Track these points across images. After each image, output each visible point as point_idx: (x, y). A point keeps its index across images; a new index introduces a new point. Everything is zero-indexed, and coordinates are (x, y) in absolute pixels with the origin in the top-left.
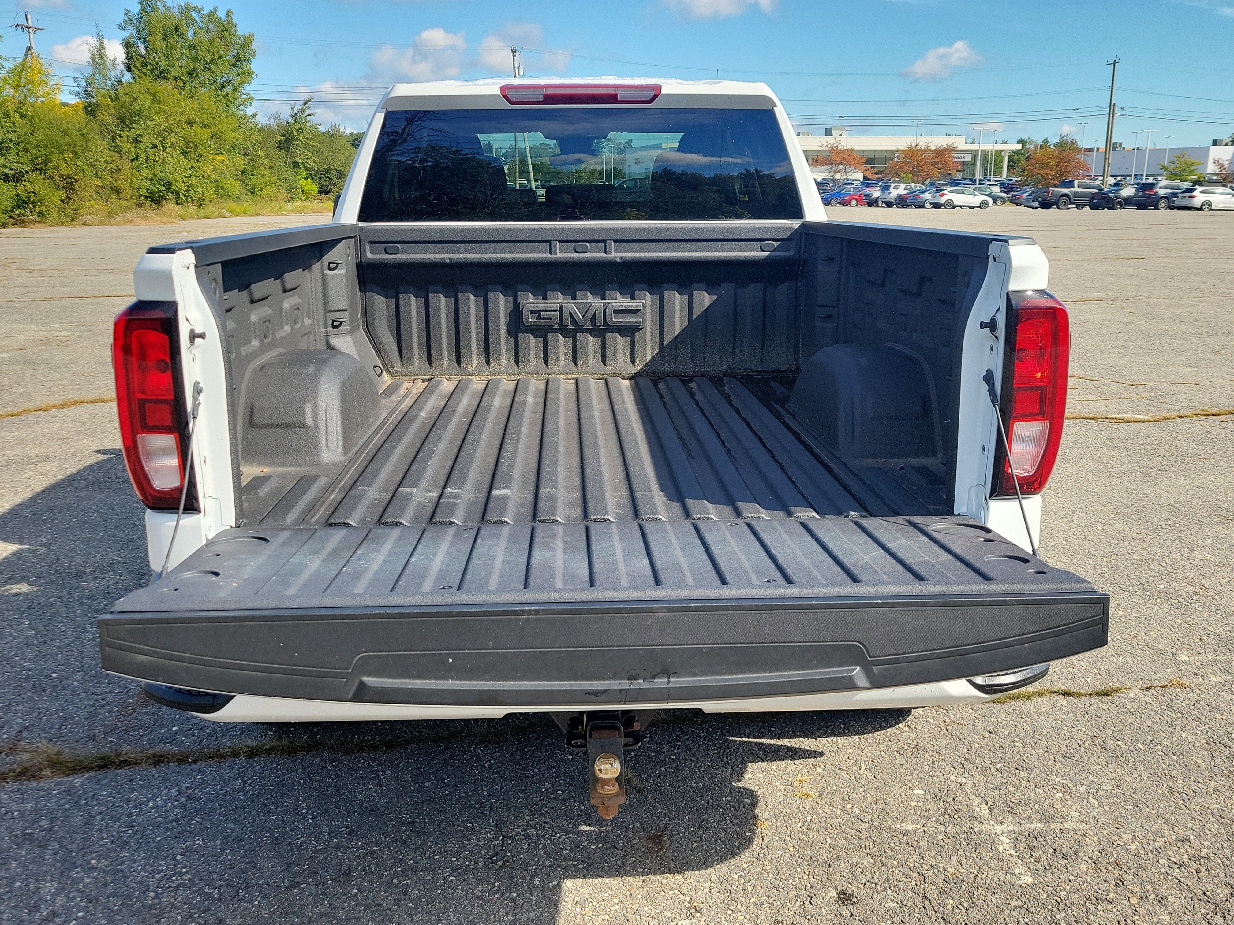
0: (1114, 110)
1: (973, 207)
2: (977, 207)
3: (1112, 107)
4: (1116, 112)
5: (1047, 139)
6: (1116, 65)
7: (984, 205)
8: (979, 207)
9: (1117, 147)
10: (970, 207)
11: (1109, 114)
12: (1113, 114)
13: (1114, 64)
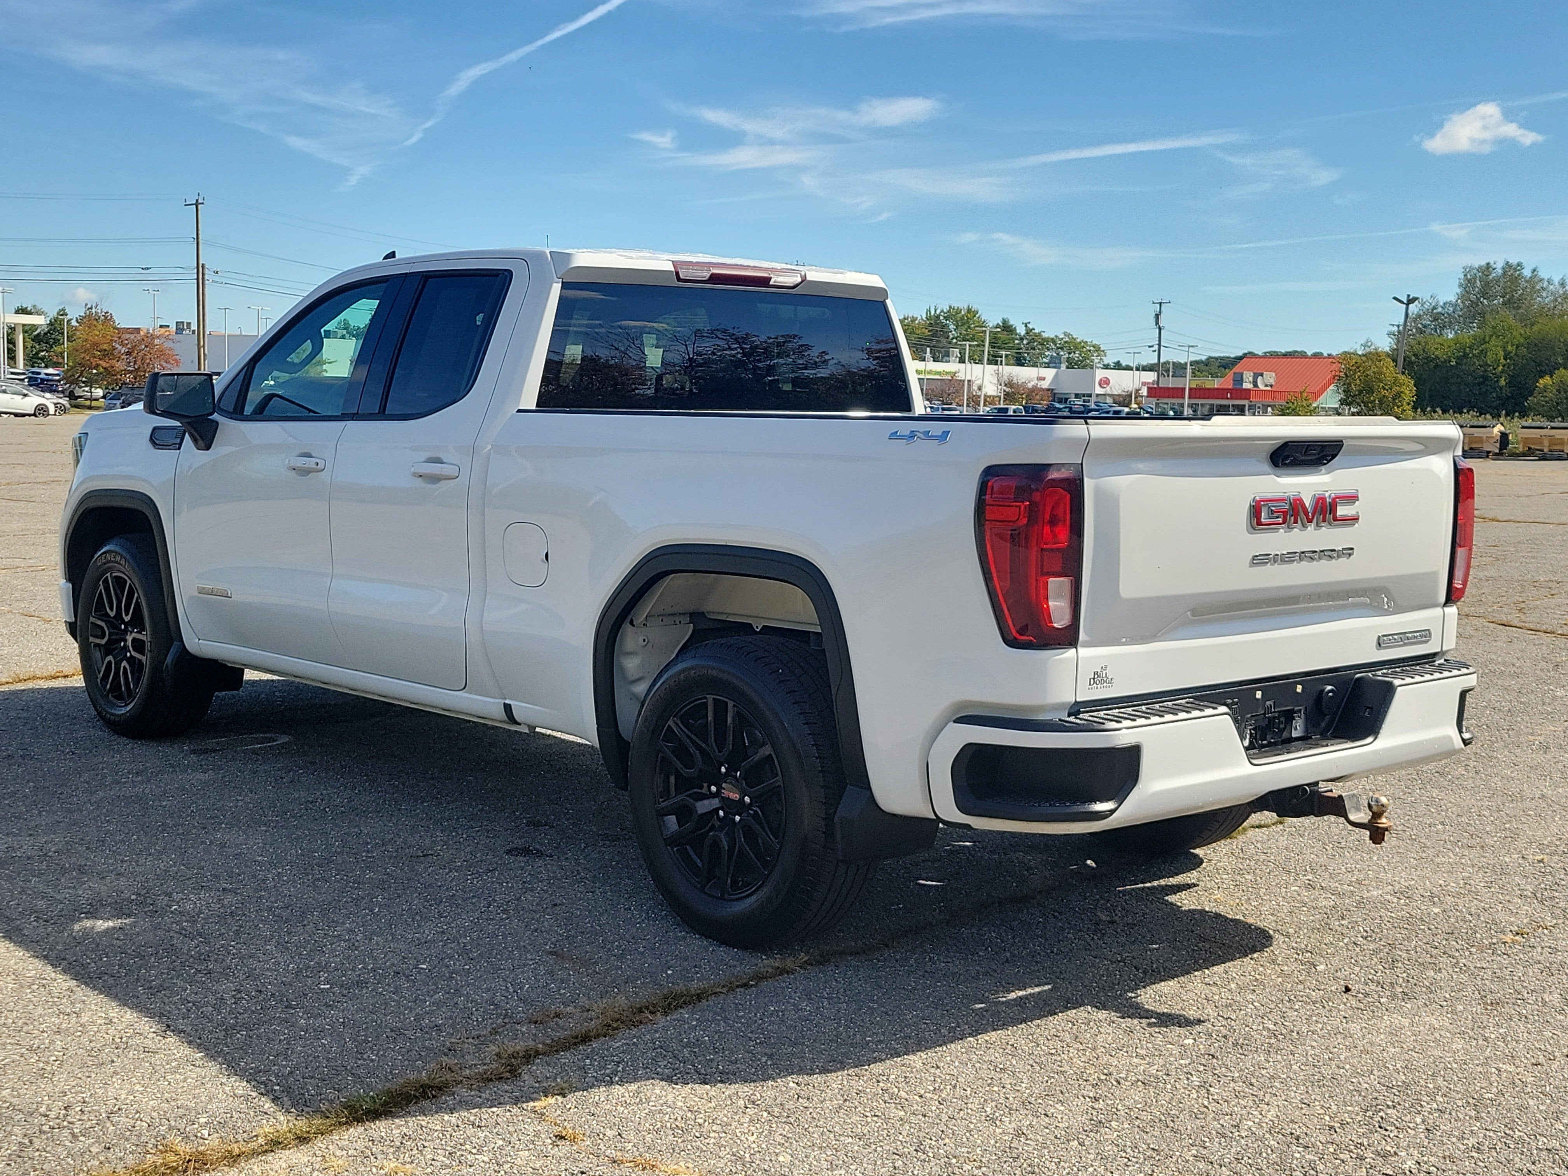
0: (203, 274)
1: (23, 415)
2: (30, 415)
3: (200, 269)
4: (206, 277)
5: (63, 310)
6: (200, 206)
7: (41, 411)
8: (34, 415)
9: (183, 329)
10: (16, 415)
11: (198, 279)
12: (203, 279)
13: (197, 204)
